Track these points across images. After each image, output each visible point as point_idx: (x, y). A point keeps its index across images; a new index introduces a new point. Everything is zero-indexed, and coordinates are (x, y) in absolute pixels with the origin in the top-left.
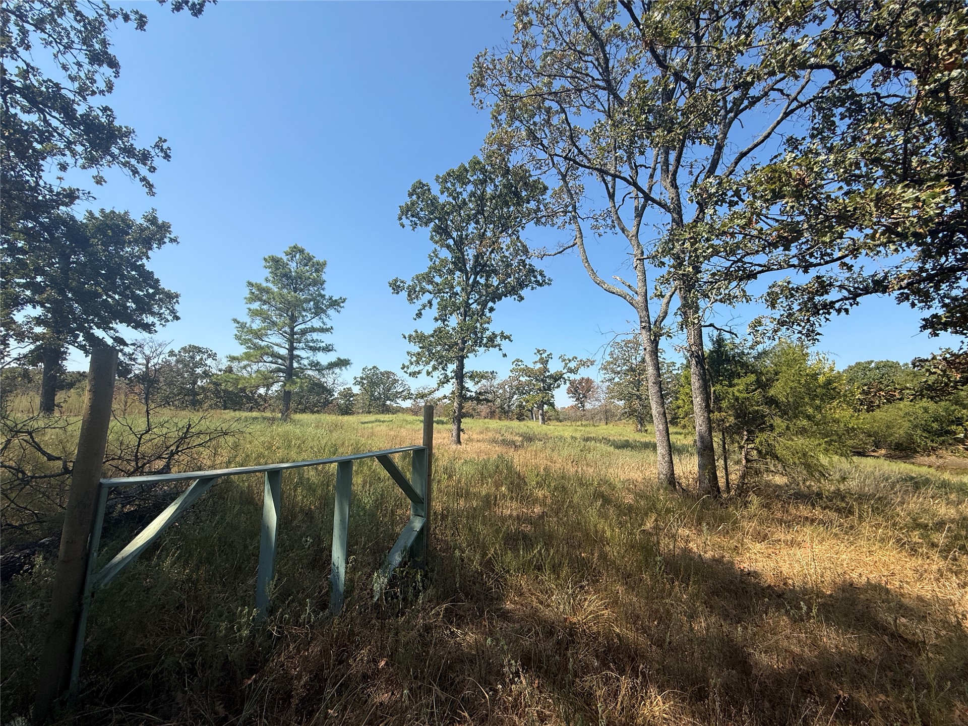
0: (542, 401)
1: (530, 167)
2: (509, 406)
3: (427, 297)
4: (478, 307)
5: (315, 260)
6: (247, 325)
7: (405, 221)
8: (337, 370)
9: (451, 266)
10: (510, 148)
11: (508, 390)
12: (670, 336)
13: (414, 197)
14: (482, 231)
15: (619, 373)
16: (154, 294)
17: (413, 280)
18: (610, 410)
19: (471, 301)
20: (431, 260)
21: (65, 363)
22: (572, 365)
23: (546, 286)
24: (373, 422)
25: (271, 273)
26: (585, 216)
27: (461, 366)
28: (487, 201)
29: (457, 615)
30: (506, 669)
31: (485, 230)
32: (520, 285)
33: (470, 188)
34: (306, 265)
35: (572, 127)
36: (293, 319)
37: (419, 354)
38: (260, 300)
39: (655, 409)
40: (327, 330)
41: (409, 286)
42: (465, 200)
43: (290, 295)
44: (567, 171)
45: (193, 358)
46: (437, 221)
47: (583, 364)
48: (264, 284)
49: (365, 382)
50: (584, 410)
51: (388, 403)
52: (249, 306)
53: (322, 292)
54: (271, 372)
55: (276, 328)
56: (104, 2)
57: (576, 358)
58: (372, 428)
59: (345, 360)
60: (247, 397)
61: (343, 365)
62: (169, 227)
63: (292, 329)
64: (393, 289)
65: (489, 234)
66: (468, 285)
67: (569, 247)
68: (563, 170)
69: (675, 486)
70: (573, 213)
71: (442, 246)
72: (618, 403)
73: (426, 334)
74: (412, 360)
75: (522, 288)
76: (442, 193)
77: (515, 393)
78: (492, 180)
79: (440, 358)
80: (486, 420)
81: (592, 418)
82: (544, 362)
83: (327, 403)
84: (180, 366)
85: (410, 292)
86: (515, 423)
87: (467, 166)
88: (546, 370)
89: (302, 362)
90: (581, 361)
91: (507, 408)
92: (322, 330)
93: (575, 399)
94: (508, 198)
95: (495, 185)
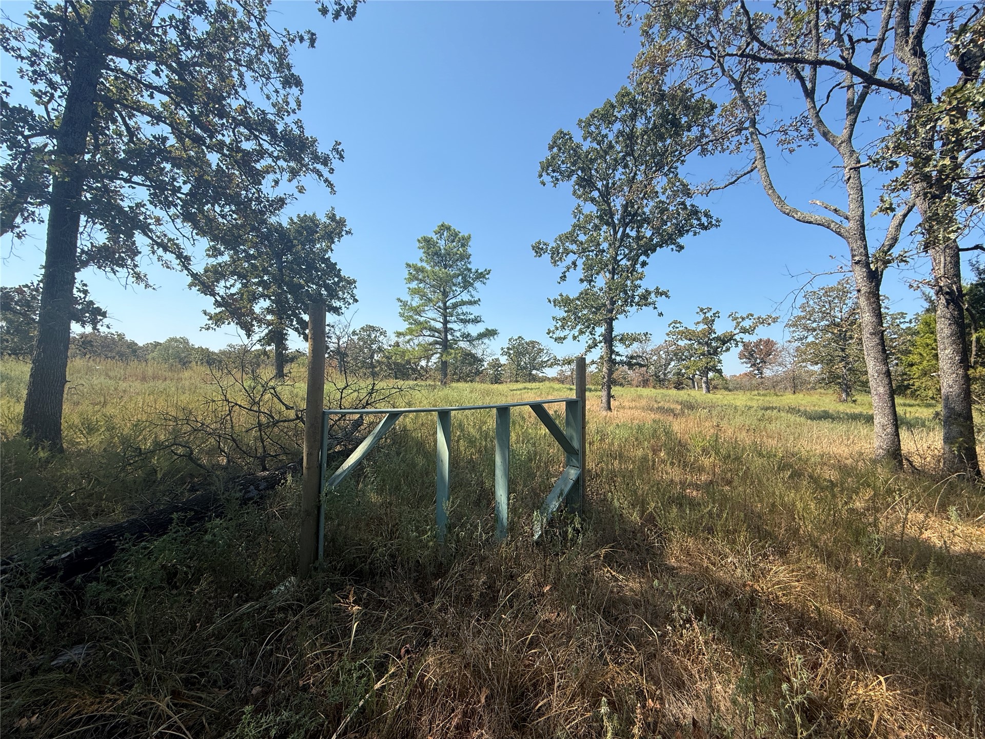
0: (706, 367)
1: (692, 84)
2: (665, 374)
3: (572, 257)
4: (628, 263)
5: (460, 235)
6: (409, 304)
7: (546, 178)
8: (486, 341)
9: (597, 221)
10: (665, 67)
11: (664, 356)
12: (905, 261)
13: (555, 150)
14: (632, 175)
15: (814, 330)
16: (339, 282)
17: (555, 241)
18: (800, 377)
19: (619, 258)
20: (575, 217)
21: (287, 342)
22: (747, 324)
23: (714, 229)
24: (521, 390)
25: (424, 252)
26: (768, 130)
27: (610, 329)
28: (637, 138)
29: (617, 562)
30: (675, 615)
31: (635, 174)
32: (679, 231)
33: (618, 126)
34: (453, 241)
35: (752, 16)
36: (445, 294)
37: (564, 319)
38: (417, 279)
39: (872, 366)
40: (475, 302)
41: (553, 248)
42: (611, 142)
43: (441, 271)
44: (742, 78)
45: (369, 336)
46: (580, 173)
47: (762, 321)
48: (419, 264)
49: (512, 352)
50: (762, 378)
51: (534, 372)
52: (408, 285)
53: (469, 266)
54: (430, 344)
55: (431, 305)
56: (285, 29)
57: (752, 315)
58: (521, 394)
59: (493, 330)
60: (412, 369)
61: (491, 335)
62: (345, 222)
63: (445, 304)
64: (536, 252)
65: (640, 177)
66: (615, 239)
67: (745, 174)
68: (737, 76)
69: (901, 462)
70: (751, 130)
71: (585, 200)
72: (812, 368)
73: (571, 298)
74: (558, 325)
75: (681, 235)
76: (585, 139)
77: (672, 360)
78: (643, 111)
79: (587, 321)
80: (639, 389)
81: (775, 385)
82: (710, 322)
83: (478, 373)
84: (361, 343)
85: (553, 253)
86: (673, 392)
87: (614, 101)
88: (711, 331)
89: (455, 334)
90: (759, 318)
91: (662, 376)
92: (470, 303)
93: (749, 365)
94: (663, 130)
95: (646, 117)
